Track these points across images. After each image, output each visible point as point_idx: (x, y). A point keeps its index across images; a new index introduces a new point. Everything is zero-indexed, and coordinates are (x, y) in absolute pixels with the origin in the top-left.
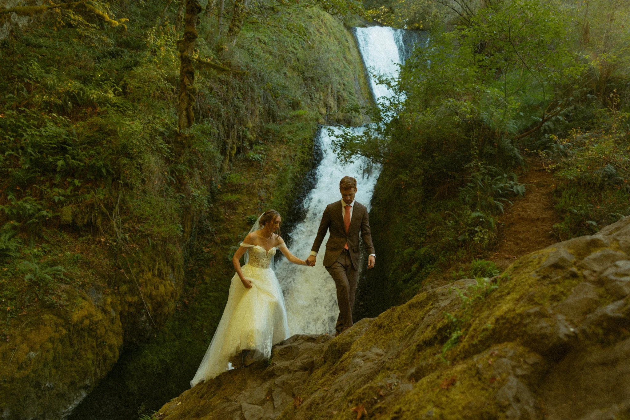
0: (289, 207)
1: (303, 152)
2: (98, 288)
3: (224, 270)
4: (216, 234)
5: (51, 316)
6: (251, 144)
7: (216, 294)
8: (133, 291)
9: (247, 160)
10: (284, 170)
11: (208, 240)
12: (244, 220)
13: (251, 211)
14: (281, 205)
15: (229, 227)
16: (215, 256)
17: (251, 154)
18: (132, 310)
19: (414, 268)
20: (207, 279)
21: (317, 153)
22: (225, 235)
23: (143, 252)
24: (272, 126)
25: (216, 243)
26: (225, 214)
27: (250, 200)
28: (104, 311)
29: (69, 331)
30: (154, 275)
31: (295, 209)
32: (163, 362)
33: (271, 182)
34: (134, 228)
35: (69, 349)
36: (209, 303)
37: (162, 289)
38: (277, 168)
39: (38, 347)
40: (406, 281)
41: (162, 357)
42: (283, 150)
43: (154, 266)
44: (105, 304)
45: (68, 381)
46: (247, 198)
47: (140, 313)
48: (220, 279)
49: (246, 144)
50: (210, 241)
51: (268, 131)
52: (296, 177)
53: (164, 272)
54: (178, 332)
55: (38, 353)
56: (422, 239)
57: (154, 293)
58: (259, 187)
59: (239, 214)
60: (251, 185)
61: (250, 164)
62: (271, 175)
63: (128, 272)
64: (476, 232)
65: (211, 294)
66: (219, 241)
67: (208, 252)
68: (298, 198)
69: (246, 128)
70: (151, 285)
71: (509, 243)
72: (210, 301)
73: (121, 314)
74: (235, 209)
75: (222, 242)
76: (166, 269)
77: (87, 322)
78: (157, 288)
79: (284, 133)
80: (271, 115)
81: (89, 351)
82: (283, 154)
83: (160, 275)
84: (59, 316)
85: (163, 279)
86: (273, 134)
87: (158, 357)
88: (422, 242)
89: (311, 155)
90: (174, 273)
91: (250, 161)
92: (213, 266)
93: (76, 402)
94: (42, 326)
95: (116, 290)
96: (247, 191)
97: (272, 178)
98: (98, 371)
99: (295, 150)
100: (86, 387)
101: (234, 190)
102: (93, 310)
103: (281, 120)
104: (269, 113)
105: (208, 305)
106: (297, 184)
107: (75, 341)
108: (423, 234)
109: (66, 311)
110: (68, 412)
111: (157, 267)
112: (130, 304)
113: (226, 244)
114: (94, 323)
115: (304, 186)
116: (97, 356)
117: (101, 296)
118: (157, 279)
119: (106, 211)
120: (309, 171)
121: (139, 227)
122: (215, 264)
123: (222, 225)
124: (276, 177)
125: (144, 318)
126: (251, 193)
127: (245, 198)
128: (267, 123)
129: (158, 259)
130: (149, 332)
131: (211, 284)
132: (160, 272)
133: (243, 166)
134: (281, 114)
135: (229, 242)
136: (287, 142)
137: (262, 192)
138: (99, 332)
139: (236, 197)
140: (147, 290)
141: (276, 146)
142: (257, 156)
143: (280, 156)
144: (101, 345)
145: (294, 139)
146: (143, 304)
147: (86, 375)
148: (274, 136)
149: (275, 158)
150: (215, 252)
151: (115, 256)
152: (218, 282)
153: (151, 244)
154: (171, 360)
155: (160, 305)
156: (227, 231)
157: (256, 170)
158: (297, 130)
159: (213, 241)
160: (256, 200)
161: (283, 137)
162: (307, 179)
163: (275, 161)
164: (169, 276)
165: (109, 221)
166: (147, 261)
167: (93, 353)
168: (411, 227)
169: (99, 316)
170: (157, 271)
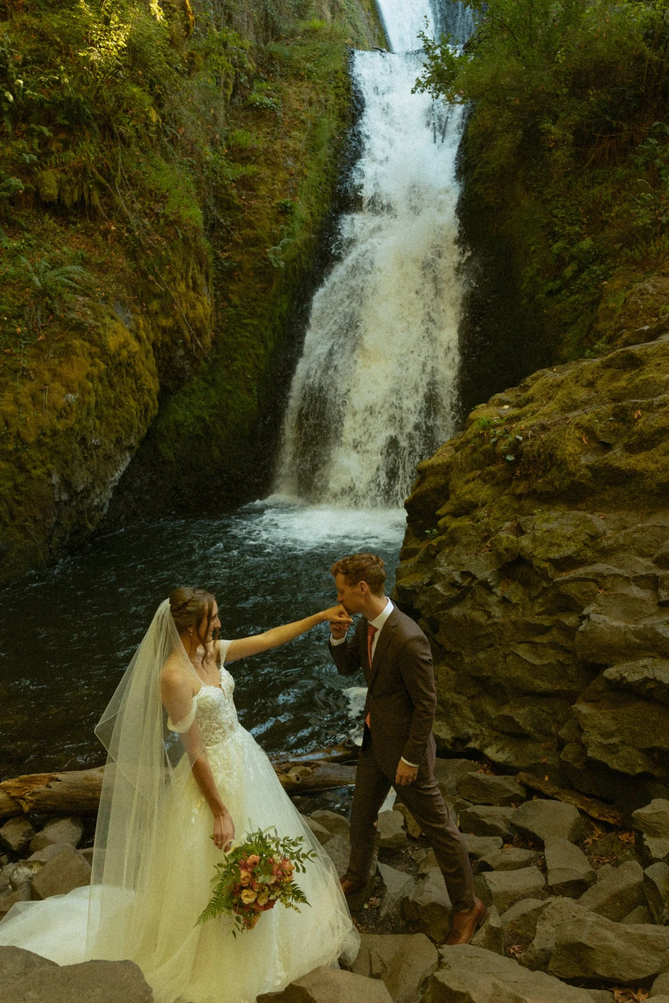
0: (333, 188)
1: (337, 95)
2: (123, 303)
3: (259, 286)
4: (232, 229)
5: (83, 342)
6: (250, 81)
7: (255, 322)
8: (167, 310)
9: (251, 107)
10: (315, 125)
11: (222, 239)
12: (273, 207)
13: (281, 194)
14: (320, 184)
15: (252, 218)
16: (240, 266)
17: (256, 97)
18: (167, 339)
19: (568, 271)
20: (236, 300)
21: (357, 98)
22: (248, 231)
23: (172, 249)
24: (273, 46)
25: (238, 244)
26: (240, 197)
27: (274, 174)
28: (139, 338)
29: (107, 365)
30: (187, 286)
31: (340, 191)
32: (200, 419)
33: (300, 146)
34: (152, 210)
35: (110, 391)
36: (248, 334)
37: (199, 306)
38: (303, 122)
39: (76, 386)
41: (196, 412)
42: (306, 90)
43: (187, 272)
44: (138, 328)
45: (113, 437)
46: (269, 172)
47: (177, 344)
48: (255, 300)
49: (244, 79)
50: (227, 241)
51: (271, 57)
52: (333, 138)
53: (199, 282)
54: (209, 378)
55: (78, 395)
57: (191, 315)
58: (284, 152)
59: (262, 197)
60: (270, 150)
61: (259, 113)
62: (295, 133)
63: (158, 280)
65: (248, 321)
66: (241, 241)
67: (227, 259)
68: (342, 173)
69: (242, 48)
70: (186, 302)
72: (249, 332)
73: (153, 345)
74: (253, 190)
75: (245, 242)
76: (201, 280)
77: (124, 353)
78: (193, 307)
79: (298, 61)
80: (270, 29)
81: (130, 396)
82: (307, 98)
83: (195, 287)
84: (91, 342)
85: (198, 293)
86: (281, 62)
87: (192, 412)
88: (578, 233)
89: (349, 100)
90: (208, 285)
91: (257, 108)
92: (240, 280)
93: (123, 468)
94: (74, 357)
95: (144, 307)
96: (266, 160)
97: (297, 140)
98: (141, 426)
99: (324, 91)
100: (131, 448)
101: (244, 158)
102: (128, 334)
103: (286, 38)
104: (266, 24)
105: (247, 337)
106: (337, 151)
107: (115, 379)
108: (578, 220)
109: (99, 335)
110: (115, 481)
111: (190, 274)
112: (164, 330)
113: (253, 246)
114: (131, 355)
115: (347, 154)
116: (139, 404)
117: (131, 316)
118: (191, 294)
119: (103, 181)
120: (349, 127)
121: (158, 208)
122: (242, 277)
123: (240, 216)
124: (304, 137)
125: (181, 352)
126: (274, 164)
127: (265, 172)
128: (265, 42)
129: (191, 262)
130: (188, 374)
131: (243, 307)
132: (194, 282)
133: (246, 117)
134: (286, 26)
135: (257, 241)
136: (309, 78)
137: (290, 162)
138: (137, 370)
139: (251, 169)
140: (182, 309)
141: (290, 84)
142: (266, 101)
143: (303, 101)
144: (140, 389)
145: (319, 71)
146: (179, 331)
147: (131, 430)
148: (283, 65)
149: (296, 105)
150: (238, 258)
151: (132, 255)
152: (253, 303)
153: (181, 236)
154: (210, 416)
155: (199, 333)
156: (251, 225)
157: (272, 124)
158: (321, 56)
159: (231, 241)
160: (283, 175)
161: (299, 68)
162: (350, 143)
163: (297, 110)
164: (204, 290)
165: (110, 197)
166: (179, 263)
167: (135, 400)
168: (555, 212)
169: (135, 346)
170: (191, 281)
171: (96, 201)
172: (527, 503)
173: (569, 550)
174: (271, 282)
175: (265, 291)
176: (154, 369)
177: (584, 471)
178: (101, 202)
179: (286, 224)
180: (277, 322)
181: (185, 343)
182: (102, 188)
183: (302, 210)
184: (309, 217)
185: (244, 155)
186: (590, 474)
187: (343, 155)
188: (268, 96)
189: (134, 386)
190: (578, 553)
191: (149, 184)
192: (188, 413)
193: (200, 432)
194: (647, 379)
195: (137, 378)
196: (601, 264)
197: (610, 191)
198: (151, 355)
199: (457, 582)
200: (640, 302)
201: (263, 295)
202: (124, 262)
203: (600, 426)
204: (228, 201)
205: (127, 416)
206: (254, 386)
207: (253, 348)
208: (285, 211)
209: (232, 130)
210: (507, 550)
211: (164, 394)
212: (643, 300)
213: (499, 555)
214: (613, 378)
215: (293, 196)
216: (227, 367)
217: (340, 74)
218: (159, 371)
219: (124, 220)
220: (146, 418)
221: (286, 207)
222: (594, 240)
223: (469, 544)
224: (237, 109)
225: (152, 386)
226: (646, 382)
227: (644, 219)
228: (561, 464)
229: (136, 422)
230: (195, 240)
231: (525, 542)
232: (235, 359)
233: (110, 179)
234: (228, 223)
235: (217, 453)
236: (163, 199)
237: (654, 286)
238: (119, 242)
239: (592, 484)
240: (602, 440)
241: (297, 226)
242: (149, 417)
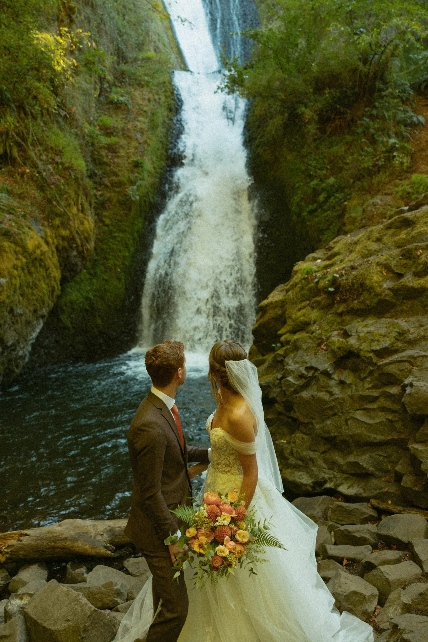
0: (167, 152)
1: (166, 97)
2: (36, 220)
3: (123, 212)
4: (103, 177)
5: (10, 244)
6: (110, 87)
7: (122, 235)
8: (64, 225)
9: (111, 102)
10: (153, 114)
12: (129, 163)
13: (134, 155)
14: (158, 149)
15: (116, 170)
16: (109, 200)
17: (114, 97)
18: (66, 244)
19: (321, 198)
20: (108, 221)
21: (178, 98)
22: (114, 178)
23: (68, 185)
24: (123, 67)
25: (107, 186)
26: (108, 157)
27: (129, 143)
28: (47, 243)
29: (27, 259)
30: (78, 210)
31: (171, 154)
32: (87, 298)
33: (145, 126)
34: (53, 160)
35: (29, 277)
36: (117, 243)
37: (86, 223)
38: (145, 112)
39: (6, 273)
40: (311, 212)
41: (84, 294)
42: (146, 93)
43: (78, 200)
44: (46, 236)
45: (32, 309)
46: (125, 142)
47: (71, 247)
48: (119, 221)
49: (106, 85)
50: (100, 184)
51: (123, 73)
52: (164, 122)
54: (92, 272)
55: (7, 279)
56: (324, 172)
57: (81, 228)
58: (135, 130)
59: (122, 157)
60: (125, 128)
61: (117, 106)
62: (141, 118)
63: (59, 204)
64: (394, 156)
66: (109, 184)
67: (101, 195)
68: (171, 143)
69: (105, 67)
70: (78, 219)
71: (423, 166)
73: (57, 248)
74: (116, 153)
75: (112, 185)
76: (86, 206)
77: (38, 252)
78: (82, 223)
79: (140, 76)
80: (121, 56)
81: (42, 281)
82: (147, 97)
83: (83, 211)
84: (16, 243)
85: (85, 214)
86: (129, 77)
87: (81, 294)
88: (325, 175)
89: (173, 99)
90: (90, 209)
91: (116, 103)
92: (109, 209)
93: (38, 330)
94: (4, 254)
95: (50, 222)
96: (123, 134)
97: (143, 122)
98: (50, 302)
99: (157, 93)
100: (43, 317)
101: (108, 133)
102: (40, 240)
103: (131, 62)
104: (118, 53)
105: (116, 245)
106: (168, 130)
107: (33, 269)
108: (324, 167)
109: (21, 240)
110: (33, 339)
111: (80, 202)
112: (63, 238)
113: (117, 187)
114: (43, 253)
115: (174, 132)
116: (49, 287)
117: (42, 228)
118: (81, 214)
119: (20, 140)
120: (174, 116)
121: (57, 159)
122: (111, 207)
123: (108, 169)
124: (147, 121)
125: (75, 253)
126: (128, 136)
127: (123, 142)
128: (118, 65)
129: (80, 194)
130: (80, 267)
131: (112, 225)
132: (83, 207)
133: (109, 108)
134: (131, 55)
135: (120, 184)
136: (147, 86)
137: (139, 136)
138: (47, 263)
139: (113, 140)
140: (74, 224)
141: (135, 89)
142: (121, 99)
143: (144, 99)
144: (49, 276)
145: (153, 82)
146: (73, 239)
147: (44, 304)
148: (130, 78)
149: (140, 102)
150: (108, 195)
151: (41, 188)
152: (120, 223)
153: (73, 177)
154: (94, 296)
155: (87, 240)
156: (116, 174)
157: (125, 113)
158: (154, 73)
159: (103, 184)
160: (134, 143)
161: (140, 81)
162: (175, 125)
163: (141, 105)
164: (89, 213)
165: (25, 151)
166: (73, 194)
167: (46, 284)
168: (310, 162)
169: (45, 247)
170: (80, 206)
171: (15, 153)
172: (347, 318)
173: (386, 343)
174: (130, 209)
175: (126, 215)
176: (58, 264)
177: (387, 292)
178: (18, 154)
179: (138, 173)
180: (136, 235)
181: (77, 247)
182: (19, 145)
183: (148, 165)
184: (153, 170)
185: (108, 131)
186: (392, 294)
187: (172, 133)
188: (122, 96)
189: (45, 274)
190: (392, 344)
191: (51, 143)
192: (79, 295)
193: (88, 307)
194: (420, 232)
195: (46, 269)
196: (341, 192)
197: (343, 149)
198: (55, 255)
199: (304, 374)
200: (374, 210)
201: (125, 218)
202: (34, 193)
203: (394, 262)
204: (99, 159)
205: (41, 294)
206: (123, 276)
207: (120, 251)
208: (137, 165)
209: (100, 116)
210: (339, 348)
211: (64, 280)
212: (376, 208)
213: (333, 352)
214: (394, 235)
215: (142, 156)
216: (104, 264)
217: (167, 84)
218: (61, 266)
219: (35, 166)
220: (53, 298)
221: (138, 163)
222: (336, 178)
223: (308, 349)
224: (102, 104)
225: (57, 276)
226: (420, 234)
227: (368, 163)
228: (370, 289)
229: (46, 298)
230: (82, 179)
231: (352, 341)
232: (109, 259)
233: (25, 140)
234: (100, 173)
235: (99, 321)
236: (60, 153)
237: (381, 200)
238: (32, 179)
239: (393, 300)
240: (396, 271)
241: (145, 174)
242: (55, 296)
